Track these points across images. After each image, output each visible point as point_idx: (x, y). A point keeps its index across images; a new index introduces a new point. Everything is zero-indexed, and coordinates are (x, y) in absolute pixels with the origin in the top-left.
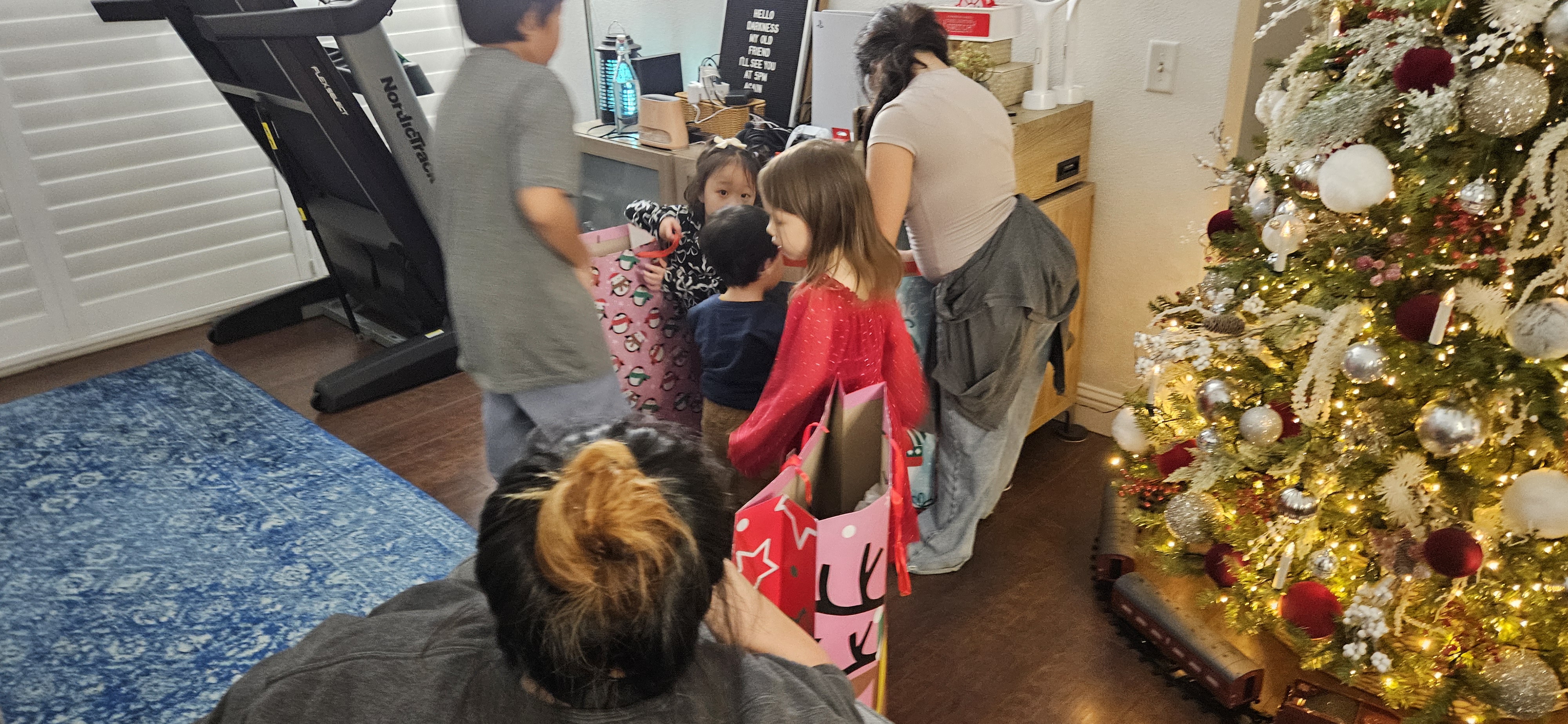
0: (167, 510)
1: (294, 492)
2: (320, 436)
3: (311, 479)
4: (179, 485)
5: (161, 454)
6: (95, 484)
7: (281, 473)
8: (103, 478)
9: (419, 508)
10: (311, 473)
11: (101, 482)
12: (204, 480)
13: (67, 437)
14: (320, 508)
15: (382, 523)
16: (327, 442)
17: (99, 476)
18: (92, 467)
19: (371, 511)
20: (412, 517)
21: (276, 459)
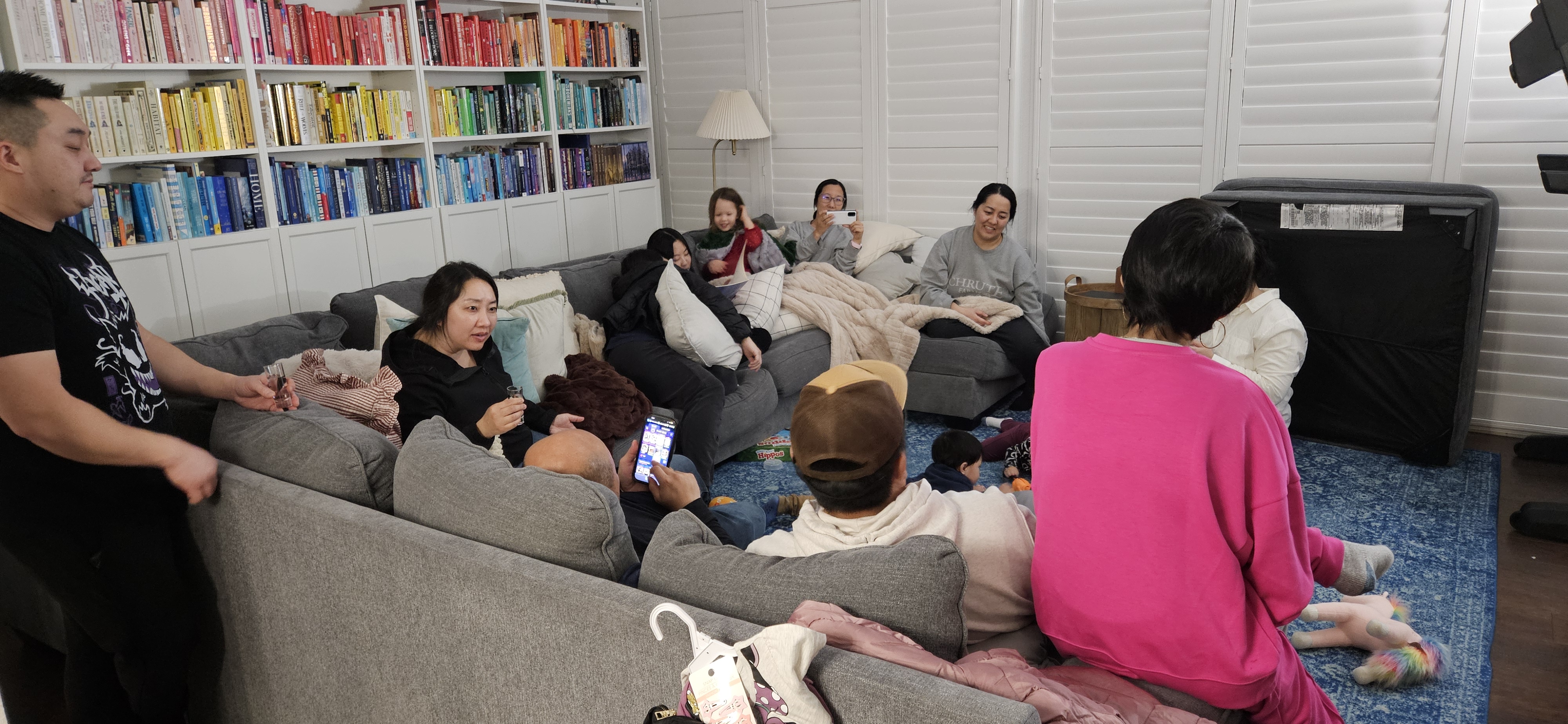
0: (1324, 525)
1: (1407, 558)
2: (1485, 542)
3: (1433, 559)
4: (1351, 518)
5: (1368, 497)
6: (1312, 492)
7: (1421, 546)
8: (1320, 492)
9: (1472, 617)
10: (1438, 556)
11: (1317, 493)
12: (1370, 522)
13: (1336, 463)
14: (1409, 576)
15: (1431, 607)
16: (1485, 547)
17: (1320, 490)
18: (1324, 484)
19: (1438, 598)
20: (1457, 618)
21: (1431, 537)
